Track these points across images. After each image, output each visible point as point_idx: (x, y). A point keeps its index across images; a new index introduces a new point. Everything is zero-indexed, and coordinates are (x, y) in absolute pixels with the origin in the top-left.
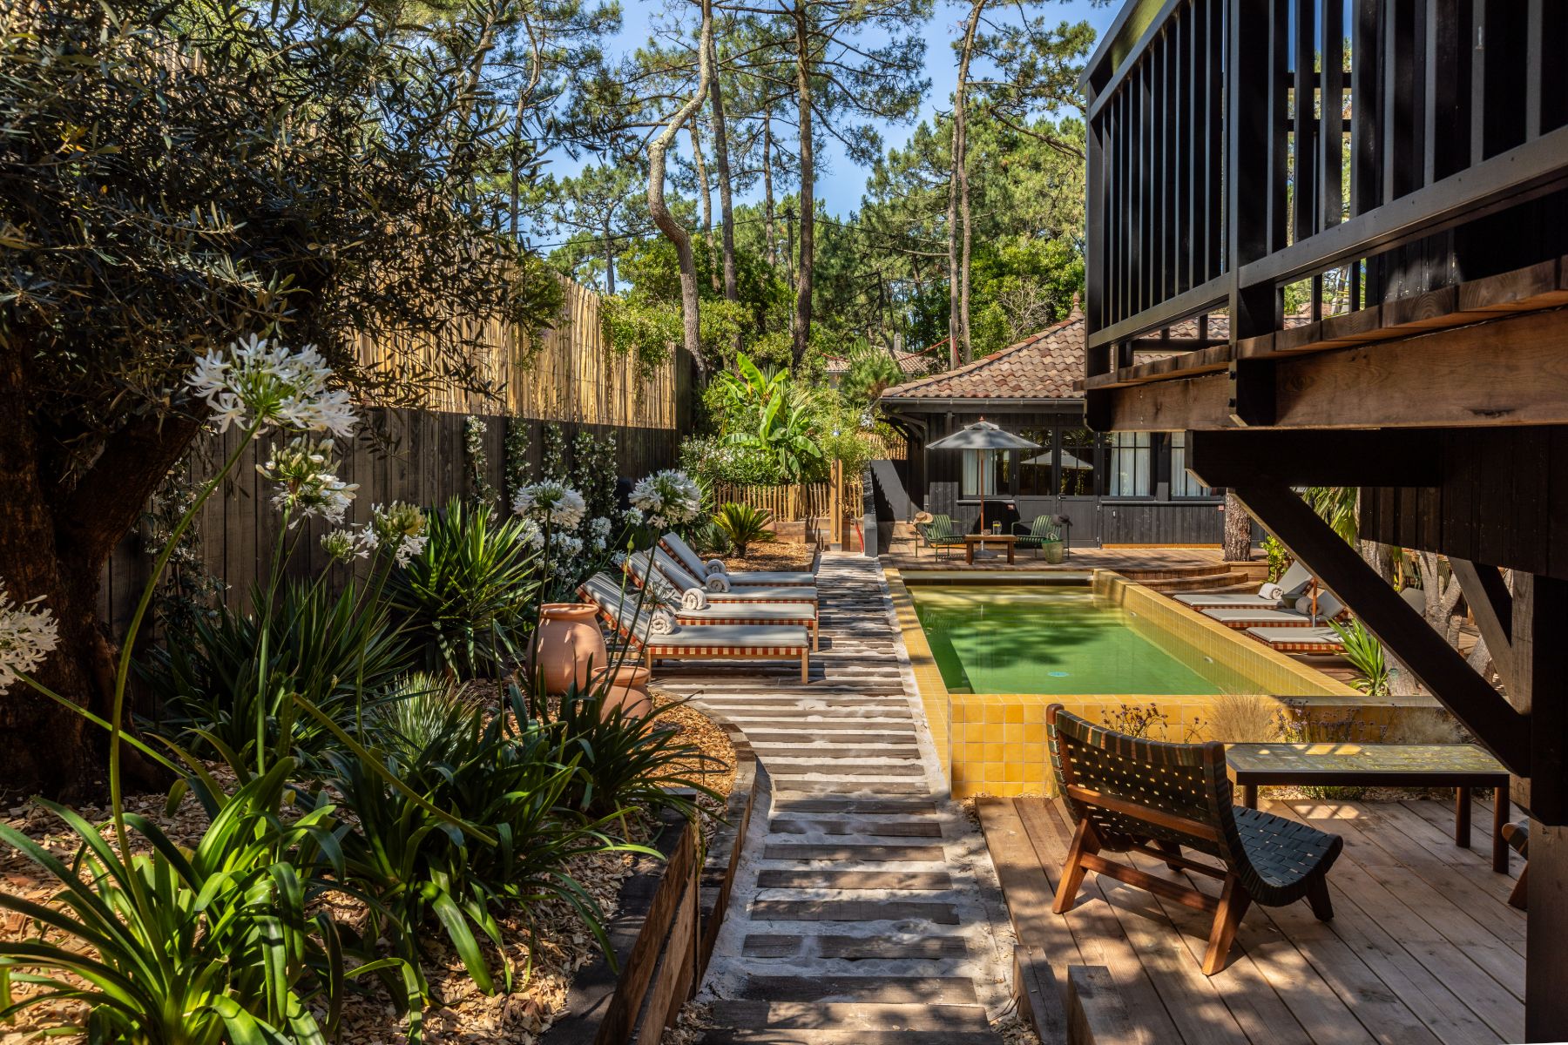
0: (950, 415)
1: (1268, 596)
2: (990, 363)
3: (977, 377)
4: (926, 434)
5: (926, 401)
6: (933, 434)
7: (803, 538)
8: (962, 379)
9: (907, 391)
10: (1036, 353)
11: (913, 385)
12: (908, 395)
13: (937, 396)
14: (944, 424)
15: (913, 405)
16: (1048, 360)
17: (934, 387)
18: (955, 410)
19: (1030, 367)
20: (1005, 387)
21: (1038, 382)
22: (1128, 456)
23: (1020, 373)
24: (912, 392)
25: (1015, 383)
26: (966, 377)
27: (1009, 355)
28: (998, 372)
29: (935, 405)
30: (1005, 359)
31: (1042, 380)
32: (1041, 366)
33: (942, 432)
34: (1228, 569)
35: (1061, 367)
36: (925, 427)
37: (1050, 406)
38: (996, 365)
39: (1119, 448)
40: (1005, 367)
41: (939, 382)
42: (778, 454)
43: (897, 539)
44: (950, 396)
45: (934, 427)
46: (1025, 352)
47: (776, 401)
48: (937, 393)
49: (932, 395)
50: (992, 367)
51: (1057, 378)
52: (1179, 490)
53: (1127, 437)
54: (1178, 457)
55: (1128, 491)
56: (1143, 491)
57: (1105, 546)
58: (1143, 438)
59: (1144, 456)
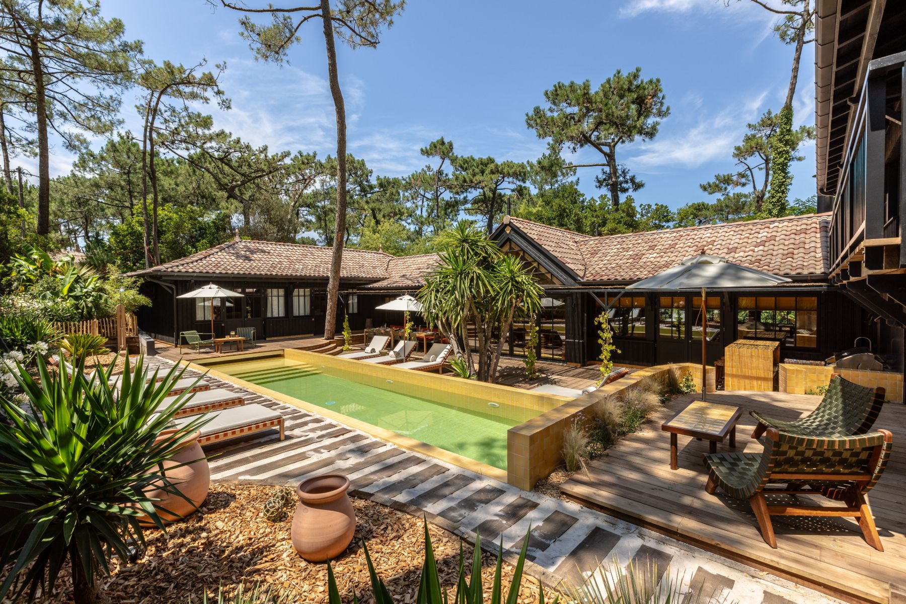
0: (193, 281)
2: (205, 257)
4: (175, 291)
6: (180, 291)
10: (225, 254)
13: (186, 272)
14: (186, 286)
16: (233, 258)
17: (181, 267)
18: (195, 279)
19: (225, 260)
20: (220, 269)
22: (275, 299)
23: (222, 262)
25: (223, 267)
28: (211, 262)
30: (212, 256)
32: (231, 260)
33: (185, 290)
36: (174, 287)
38: (208, 259)
39: (271, 296)
44: (194, 272)
46: (219, 254)
48: (185, 270)
49: (183, 271)
52: (296, 313)
53: (275, 291)
54: (295, 299)
55: (275, 315)
56: (282, 314)
57: (267, 339)
58: (282, 292)
59: (282, 300)
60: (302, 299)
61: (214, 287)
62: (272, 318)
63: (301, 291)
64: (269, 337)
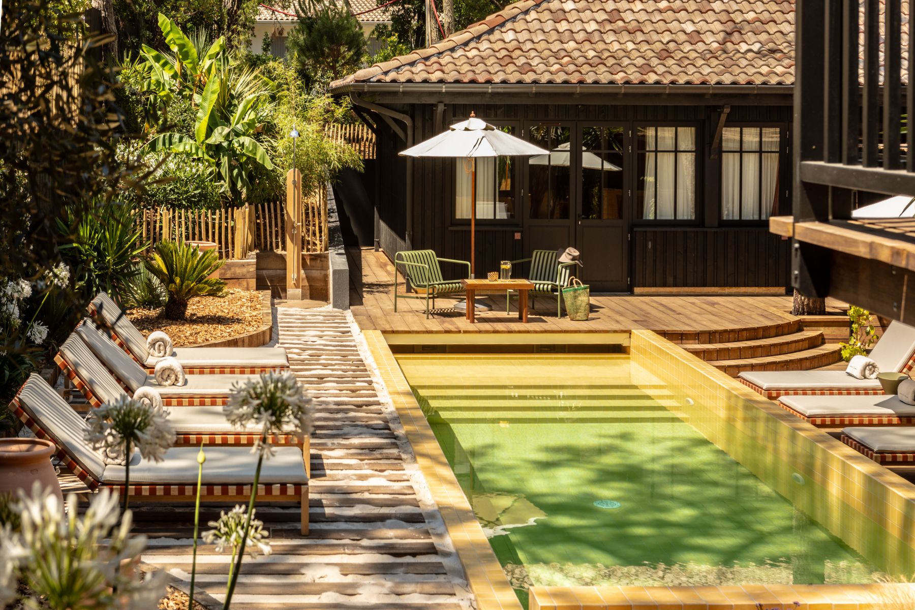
0: (441, 108)
1: (857, 373)
2: (491, 31)
3: (474, 52)
4: (410, 132)
5: (411, 88)
6: (419, 133)
7: (253, 283)
8: (456, 55)
9: (386, 73)
10: (546, 16)
11: (393, 63)
12: (388, 78)
13: (425, 81)
14: (432, 118)
15: (395, 93)
16: (562, 27)
17: (420, 67)
18: (447, 101)
19: (540, 36)
20: (511, 68)
21: (552, 60)
22: (666, 161)
23: (529, 45)
24: (392, 75)
25: (523, 60)
26: (460, 52)
27: (513, 19)
28: (500, 45)
29: (421, 94)
30: (509, 25)
31: (556, 55)
32: (554, 36)
33: (430, 129)
34: (799, 327)
35: (581, 36)
36: (408, 121)
37: (570, 95)
38: (497, 35)
39: (656, 151)
40: (510, 36)
41: (427, 58)
42: (218, 165)
43: (371, 285)
44: (441, 81)
45: (419, 124)
46: (533, 15)
47: (214, 87)
48: (424, 75)
49: (418, 78)
50: (492, 38)
51: (576, 54)
52: (730, 211)
53: (667, 134)
54: (730, 163)
55: (666, 213)
56: (686, 210)
57: (637, 290)
58: (687, 137)
59: (687, 162)
60: (751, 162)
61: (477, 123)
62: (657, 223)
63: (751, 136)
64: (644, 285)
